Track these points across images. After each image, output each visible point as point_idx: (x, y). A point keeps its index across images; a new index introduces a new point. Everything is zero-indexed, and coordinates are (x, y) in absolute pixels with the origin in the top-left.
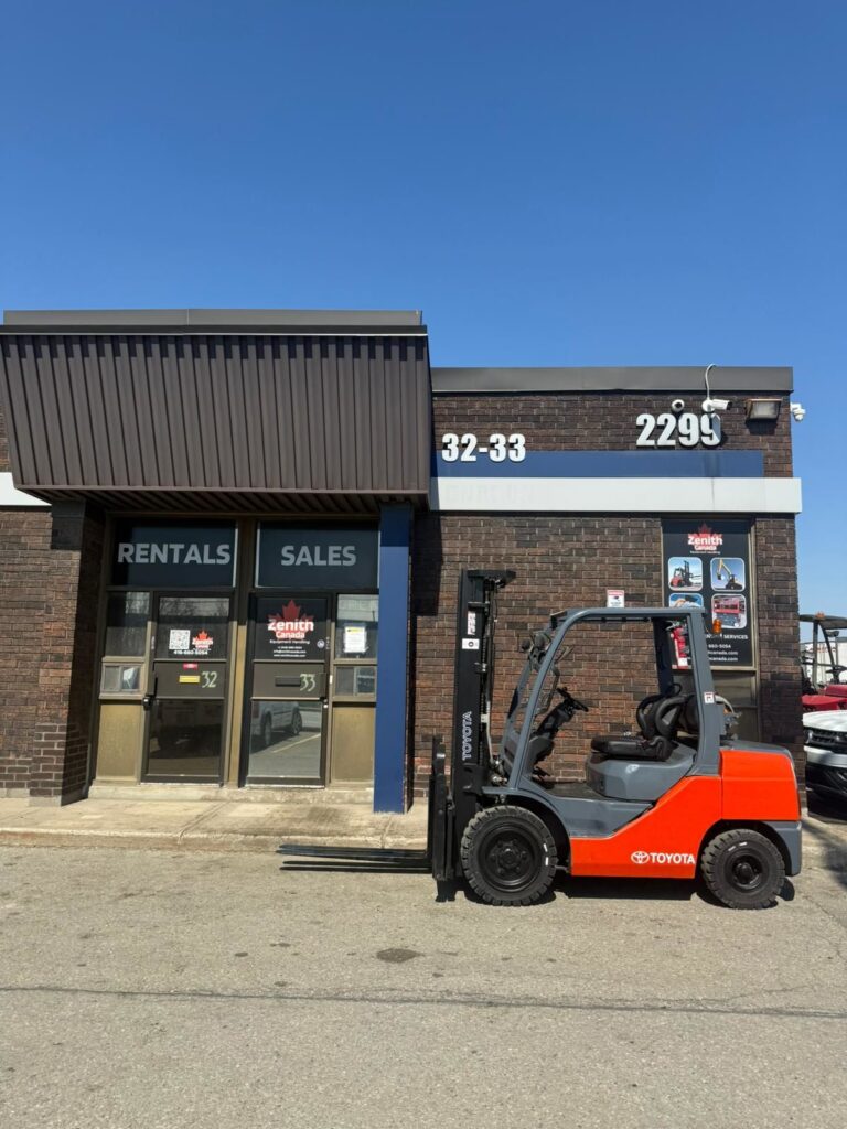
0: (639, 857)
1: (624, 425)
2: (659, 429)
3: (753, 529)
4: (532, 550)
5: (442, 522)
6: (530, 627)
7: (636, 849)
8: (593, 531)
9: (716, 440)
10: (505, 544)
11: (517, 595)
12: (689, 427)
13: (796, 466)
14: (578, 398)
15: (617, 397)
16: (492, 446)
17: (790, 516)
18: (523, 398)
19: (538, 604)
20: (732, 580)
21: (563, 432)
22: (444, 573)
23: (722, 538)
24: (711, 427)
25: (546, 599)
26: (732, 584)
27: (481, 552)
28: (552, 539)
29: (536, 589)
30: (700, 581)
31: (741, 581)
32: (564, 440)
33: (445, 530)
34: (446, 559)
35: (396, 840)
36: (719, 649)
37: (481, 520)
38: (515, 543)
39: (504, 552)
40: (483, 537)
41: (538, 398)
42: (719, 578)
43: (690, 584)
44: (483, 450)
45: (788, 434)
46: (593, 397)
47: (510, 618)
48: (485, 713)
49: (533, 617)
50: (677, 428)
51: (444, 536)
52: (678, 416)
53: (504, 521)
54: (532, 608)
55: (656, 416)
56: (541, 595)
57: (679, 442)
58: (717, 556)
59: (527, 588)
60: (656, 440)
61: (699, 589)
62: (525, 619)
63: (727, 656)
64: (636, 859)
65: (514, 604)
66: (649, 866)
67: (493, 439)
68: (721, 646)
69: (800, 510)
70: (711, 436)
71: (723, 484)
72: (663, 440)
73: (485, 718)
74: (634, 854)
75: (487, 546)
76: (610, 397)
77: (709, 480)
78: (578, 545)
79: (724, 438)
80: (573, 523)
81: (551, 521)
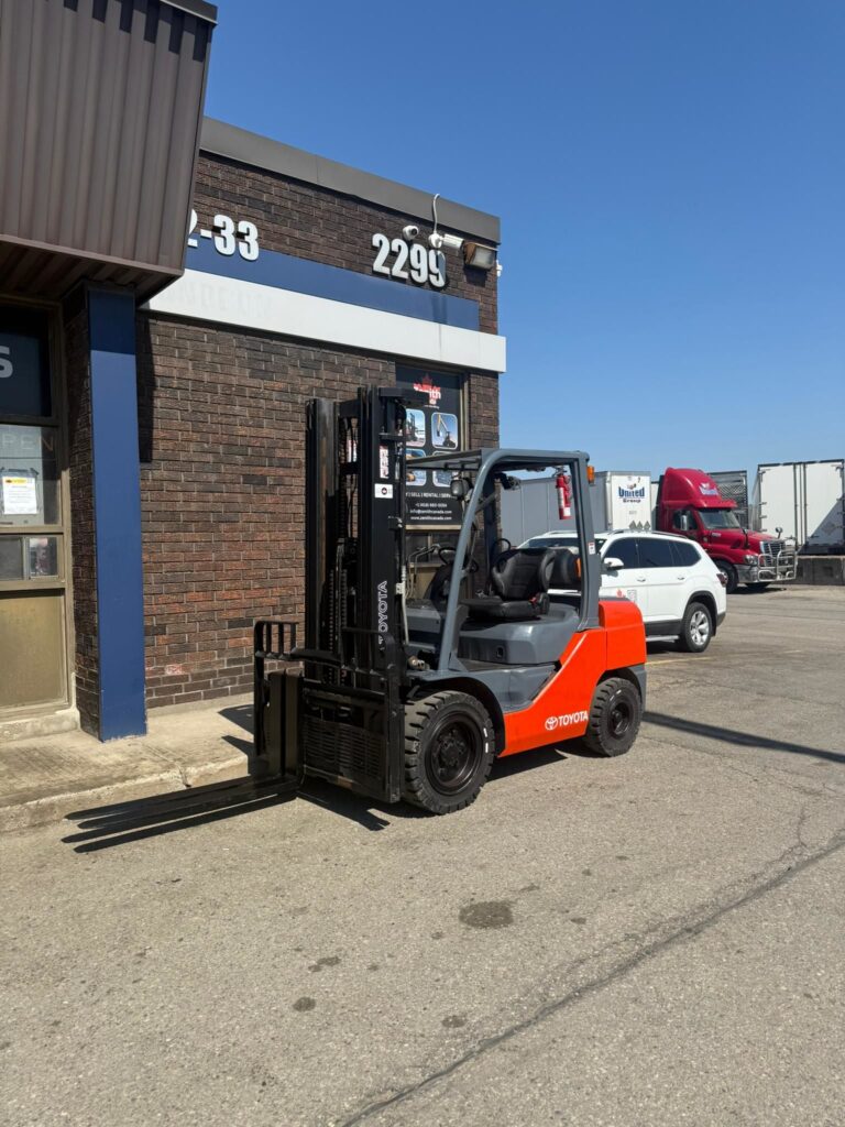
0: (551, 723)
1: (360, 242)
2: (393, 255)
3: (466, 385)
4: (269, 384)
5: (152, 328)
6: (270, 481)
7: (549, 716)
8: (333, 368)
9: (440, 283)
10: (236, 370)
11: (253, 441)
12: (419, 262)
13: (500, 324)
14: (310, 193)
15: (352, 205)
16: (217, 230)
17: (494, 375)
18: (250, 174)
19: (279, 453)
20: (448, 438)
21: (297, 234)
22: (158, 403)
23: (441, 392)
24: (437, 266)
25: (285, 447)
26: (448, 442)
27: (206, 377)
28: (291, 371)
29: (274, 434)
30: (423, 436)
31: (454, 439)
32: (298, 244)
33: (156, 340)
34: (159, 382)
35: (202, 769)
36: (438, 509)
37: (206, 334)
38: (247, 372)
39: (235, 381)
40: (208, 358)
41: (268, 180)
42: (438, 435)
43: (415, 439)
44: (206, 233)
45: (495, 289)
46: (329, 198)
47: (246, 470)
48: (401, 582)
49: (272, 469)
50: (409, 259)
51: (155, 349)
52: (410, 244)
53: (233, 338)
54: (271, 458)
55: (391, 240)
56: (281, 442)
57: (410, 276)
58: (437, 410)
59: (265, 432)
60: (391, 268)
61: (422, 445)
62: (264, 471)
63: (444, 515)
64: (548, 726)
65: (250, 451)
66: (559, 730)
67: (219, 220)
68: (440, 505)
69: (504, 370)
70: (437, 275)
71: (449, 331)
72: (397, 270)
73: (401, 588)
74: (547, 722)
75: (214, 371)
76: (346, 204)
77: (437, 325)
78: (318, 383)
79: (447, 280)
80: (313, 354)
81: (289, 348)
